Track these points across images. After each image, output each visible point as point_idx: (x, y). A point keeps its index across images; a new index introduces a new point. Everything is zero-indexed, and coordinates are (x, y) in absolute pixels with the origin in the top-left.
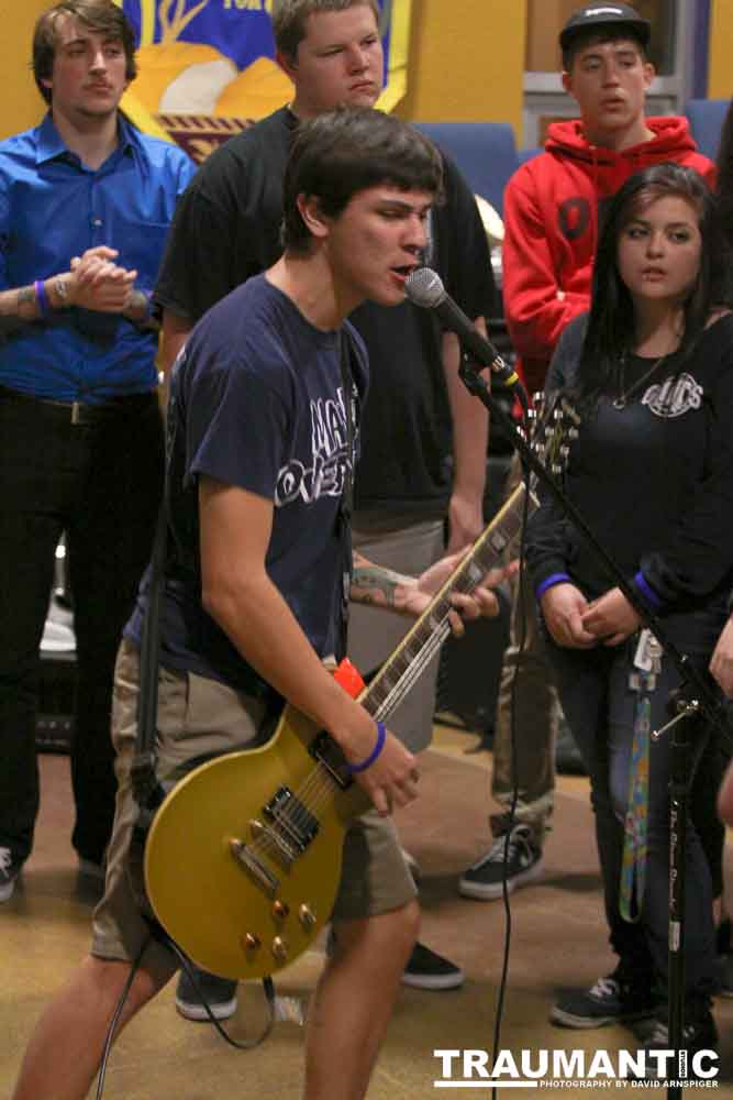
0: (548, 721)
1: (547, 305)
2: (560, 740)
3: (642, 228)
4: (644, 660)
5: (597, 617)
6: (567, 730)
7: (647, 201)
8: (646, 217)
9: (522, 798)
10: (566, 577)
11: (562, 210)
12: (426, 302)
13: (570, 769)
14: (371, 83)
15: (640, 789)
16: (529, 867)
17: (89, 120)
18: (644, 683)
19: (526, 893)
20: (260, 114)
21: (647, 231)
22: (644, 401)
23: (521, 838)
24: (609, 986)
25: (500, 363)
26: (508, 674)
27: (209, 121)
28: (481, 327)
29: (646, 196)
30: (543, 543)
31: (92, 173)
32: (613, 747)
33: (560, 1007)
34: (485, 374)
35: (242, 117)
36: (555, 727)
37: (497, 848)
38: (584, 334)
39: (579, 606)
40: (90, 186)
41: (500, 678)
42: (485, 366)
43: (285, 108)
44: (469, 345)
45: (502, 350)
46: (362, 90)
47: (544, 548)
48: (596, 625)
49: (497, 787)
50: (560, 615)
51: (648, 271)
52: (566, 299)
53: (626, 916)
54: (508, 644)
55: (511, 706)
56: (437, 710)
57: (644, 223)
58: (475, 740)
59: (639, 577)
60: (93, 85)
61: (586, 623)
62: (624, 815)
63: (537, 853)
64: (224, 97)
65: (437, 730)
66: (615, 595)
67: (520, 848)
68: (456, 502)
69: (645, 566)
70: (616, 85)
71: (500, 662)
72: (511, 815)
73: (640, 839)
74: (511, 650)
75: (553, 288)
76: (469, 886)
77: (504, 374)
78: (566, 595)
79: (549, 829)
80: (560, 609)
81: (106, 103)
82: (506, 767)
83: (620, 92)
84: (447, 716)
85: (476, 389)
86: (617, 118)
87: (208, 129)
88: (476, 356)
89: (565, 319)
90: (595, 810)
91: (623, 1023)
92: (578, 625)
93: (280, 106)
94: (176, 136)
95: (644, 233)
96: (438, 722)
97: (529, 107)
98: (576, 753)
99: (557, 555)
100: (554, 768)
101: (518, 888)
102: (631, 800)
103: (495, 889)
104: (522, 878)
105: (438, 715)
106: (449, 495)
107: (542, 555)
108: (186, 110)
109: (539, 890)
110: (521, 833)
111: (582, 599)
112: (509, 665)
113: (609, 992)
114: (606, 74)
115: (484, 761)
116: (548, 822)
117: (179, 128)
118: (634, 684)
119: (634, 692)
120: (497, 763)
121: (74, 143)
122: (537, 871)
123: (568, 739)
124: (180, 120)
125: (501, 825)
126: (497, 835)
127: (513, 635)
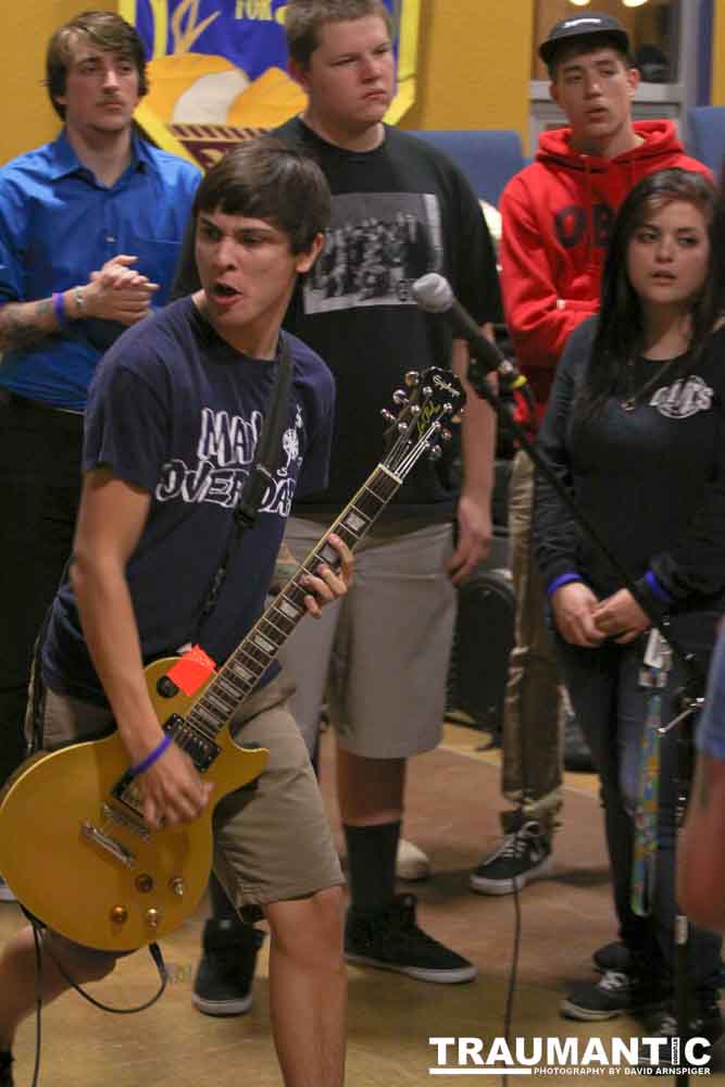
0: (555, 718)
1: (550, 315)
2: (570, 737)
3: (651, 232)
4: (654, 658)
5: (608, 616)
6: (576, 728)
7: (657, 206)
8: (656, 221)
9: (530, 795)
10: (575, 576)
11: (558, 220)
12: (434, 307)
13: (579, 766)
14: (382, 92)
15: (650, 785)
16: (539, 862)
17: (103, 137)
18: (654, 680)
19: (536, 887)
20: (273, 122)
21: (657, 235)
22: (653, 403)
23: (530, 834)
24: (619, 979)
25: (507, 367)
26: (516, 674)
27: (221, 130)
28: (487, 332)
29: (655, 201)
30: (553, 543)
31: (105, 190)
32: (624, 743)
33: (570, 1000)
34: (492, 378)
35: (254, 126)
36: (562, 724)
37: (508, 844)
38: (592, 337)
39: (590, 604)
40: (103, 202)
41: (508, 678)
42: (492, 369)
43: (296, 119)
44: (477, 349)
45: (509, 354)
46: (375, 99)
47: (554, 547)
48: (607, 623)
49: (507, 786)
50: (570, 613)
51: (657, 275)
52: (567, 308)
53: (639, 911)
54: (514, 645)
55: (520, 706)
56: (448, 709)
57: (654, 228)
58: (486, 738)
59: (649, 577)
60: (106, 103)
61: (597, 621)
62: (634, 809)
63: (546, 848)
64: (235, 107)
65: (447, 728)
66: (623, 596)
67: (531, 844)
68: (466, 505)
69: (655, 565)
70: (598, 95)
71: (505, 661)
72: (519, 812)
73: (651, 834)
74: (517, 651)
75: (553, 296)
76: (481, 882)
77: (510, 378)
78: (576, 595)
79: (558, 825)
80: (571, 608)
81: (119, 120)
82: (515, 766)
83: (603, 101)
84: (458, 715)
85: (483, 393)
86: (603, 127)
87: (221, 139)
88: (484, 360)
89: (567, 328)
90: (604, 806)
91: (633, 1015)
92: (589, 624)
93: (292, 116)
94: (189, 146)
95: (652, 237)
96: (448, 720)
97: (536, 114)
98: (585, 750)
99: (567, 555)
100: (561, 766)
101: (529, 883)
102: (642, 794)
103: (505, 885)
104: (531, 874)
105: (449, 714)
106: (457, 499)
107: (554, 554)
108: (199, 120)
109: (550, 885)
110: (531, 829)
111: (593, 598)
112: (516, 666)
113: (618, 984)
114: (587, 85)
115: (494, 758)
116: (557, 818)
117: (192, 138)
118: (644, 680)
119: (644, 689)
120: (506, 761)
121: (88, 159)
122: (548, 865)
123: (577, 737)
124: (192, 129)
125: (512, 822)
126: (508, 832)
127: (518, 635)
